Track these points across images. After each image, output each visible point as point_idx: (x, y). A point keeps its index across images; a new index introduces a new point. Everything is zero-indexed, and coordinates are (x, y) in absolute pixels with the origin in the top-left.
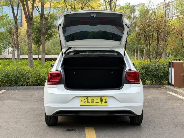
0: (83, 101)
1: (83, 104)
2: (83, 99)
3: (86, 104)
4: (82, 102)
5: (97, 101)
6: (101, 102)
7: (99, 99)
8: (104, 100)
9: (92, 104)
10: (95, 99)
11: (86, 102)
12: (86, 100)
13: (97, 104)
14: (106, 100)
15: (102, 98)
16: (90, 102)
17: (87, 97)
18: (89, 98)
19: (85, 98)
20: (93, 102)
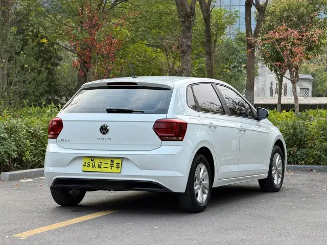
0: (87, 164)
1: (86, 169)
2: (87, 160)
3: (90, 169)
4: (85, 166)
5: (106, 165)
6: (112, 166)
7: (109, 161)
8: (115, 165)
9: (99, 170)
10: (103, 161)
11: (91, 166)
12: (91, 162)
13: (105, 170)
14: (118, 164)
15: (113, 161)
16: (97, 166)
17: (92, 158)
18: (95, 160)
19: (89, 160)
20: (99, 167)
